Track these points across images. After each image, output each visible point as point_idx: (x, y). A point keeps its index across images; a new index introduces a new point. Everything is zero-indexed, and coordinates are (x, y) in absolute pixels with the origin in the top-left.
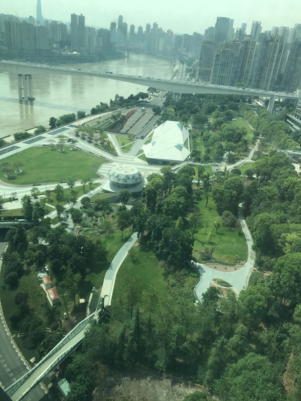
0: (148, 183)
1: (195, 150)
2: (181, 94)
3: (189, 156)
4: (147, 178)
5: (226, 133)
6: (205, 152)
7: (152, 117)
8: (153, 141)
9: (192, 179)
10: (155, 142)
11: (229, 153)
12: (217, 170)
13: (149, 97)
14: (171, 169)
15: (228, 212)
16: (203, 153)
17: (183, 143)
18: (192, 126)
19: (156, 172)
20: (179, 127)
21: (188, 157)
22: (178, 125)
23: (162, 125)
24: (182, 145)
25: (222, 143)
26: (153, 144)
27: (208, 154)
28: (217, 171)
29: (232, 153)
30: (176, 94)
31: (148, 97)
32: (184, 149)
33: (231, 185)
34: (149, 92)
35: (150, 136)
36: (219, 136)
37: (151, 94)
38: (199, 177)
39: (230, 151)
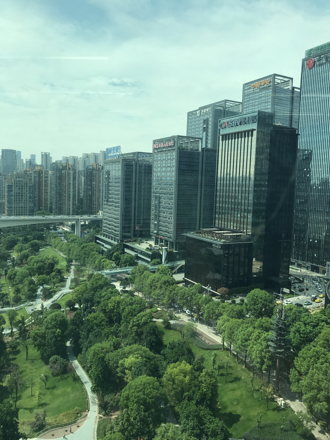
5: (35, 266)
6: (14, 293)
9: (3, 329)
11: (43, 287)
12: (32, 310)
15: (55, 357)
16: (12, 295)
25: (33, 278)
33: (53, 323)
36: (28, 271)
38: (11, 325)
39: (44, 285)
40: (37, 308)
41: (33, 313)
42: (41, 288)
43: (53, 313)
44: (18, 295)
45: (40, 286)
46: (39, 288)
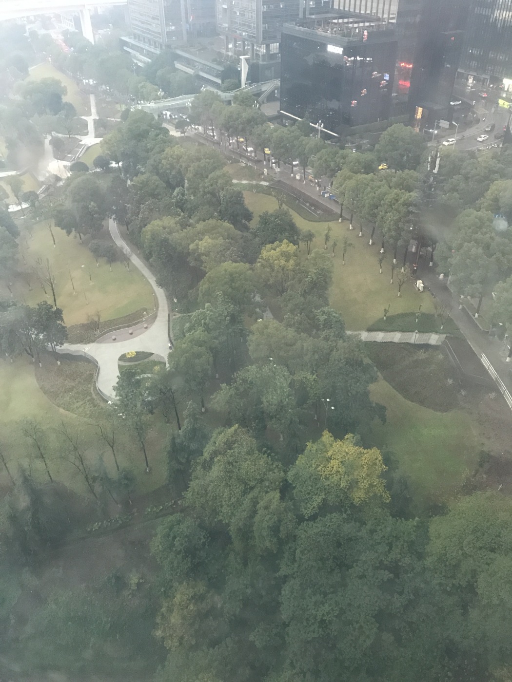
29: (57, 135)
33: (81, 193)
38: (17, 198)
39: (52, 132)
40: (51, 170)
41: (46, 179)
43: (78, 179)
45: (48, 136)
46: (45, 138)
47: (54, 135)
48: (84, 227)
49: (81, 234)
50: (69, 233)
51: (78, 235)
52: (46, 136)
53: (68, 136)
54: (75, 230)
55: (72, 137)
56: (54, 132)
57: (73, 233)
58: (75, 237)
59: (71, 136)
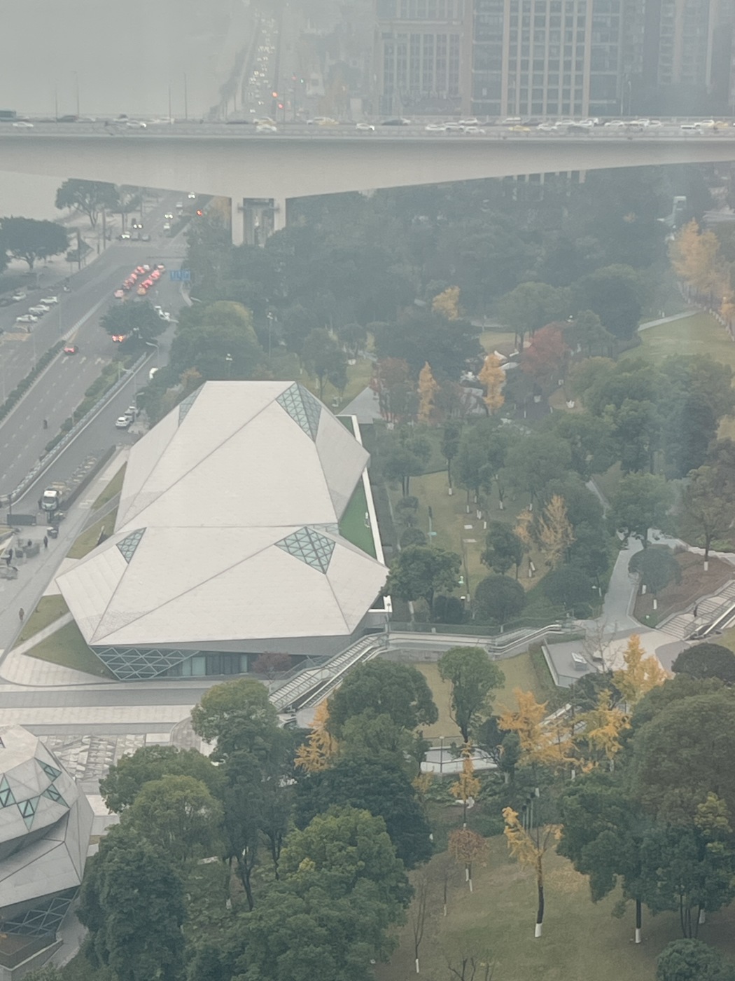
0: (115, 819)
1: (415, 556)
2: (280, 203)
3: (387, 600)
4: (107, 787)
5: (607, 419)
6: (487, 558)
7: (107, 371)
8: (124, 529)
9: (421, 749)
10: (140, 533)
11: (645, 543)
12: (579, 667)
13: (74, 245)
14: (265, 704)
16: (474, 568)
17: (332, 517)
18: (381, 397)
19: (164, 739)
20: (295, 417)
21: (379, 603)
22: (281, 399)
23: (176, 412)
24: (326, 527)
25: (591, 485)
26: (129, 548)
27: (504, 567)
28: (579, 675)
29: (663, 541)
30: (249, 202)
31: (64, 245)
32: (345, 555)
33: (685, 753)
34: (66, 211)
35: (103, 499)
36: (565, 443)
37: (85, 220)
38: (464, 732)
39: (650, 531)
40: (606, 656)
41: (580, 681)
42: (635, 546)
43: (689, 699)
44: (510, 573)
45: (631, 540)
46: (622, 545)
47: (654, 542)
48: (659, 879)
49: (644, 906)
50: (600, 890)
51: (631, 904)
52: (626, 540)
53: (702, 552)
54: (625, 887)
55: (716, 558)
56: (657, 532)
57: (616, 894)
58: (620, 910)
59: (711, 553)
